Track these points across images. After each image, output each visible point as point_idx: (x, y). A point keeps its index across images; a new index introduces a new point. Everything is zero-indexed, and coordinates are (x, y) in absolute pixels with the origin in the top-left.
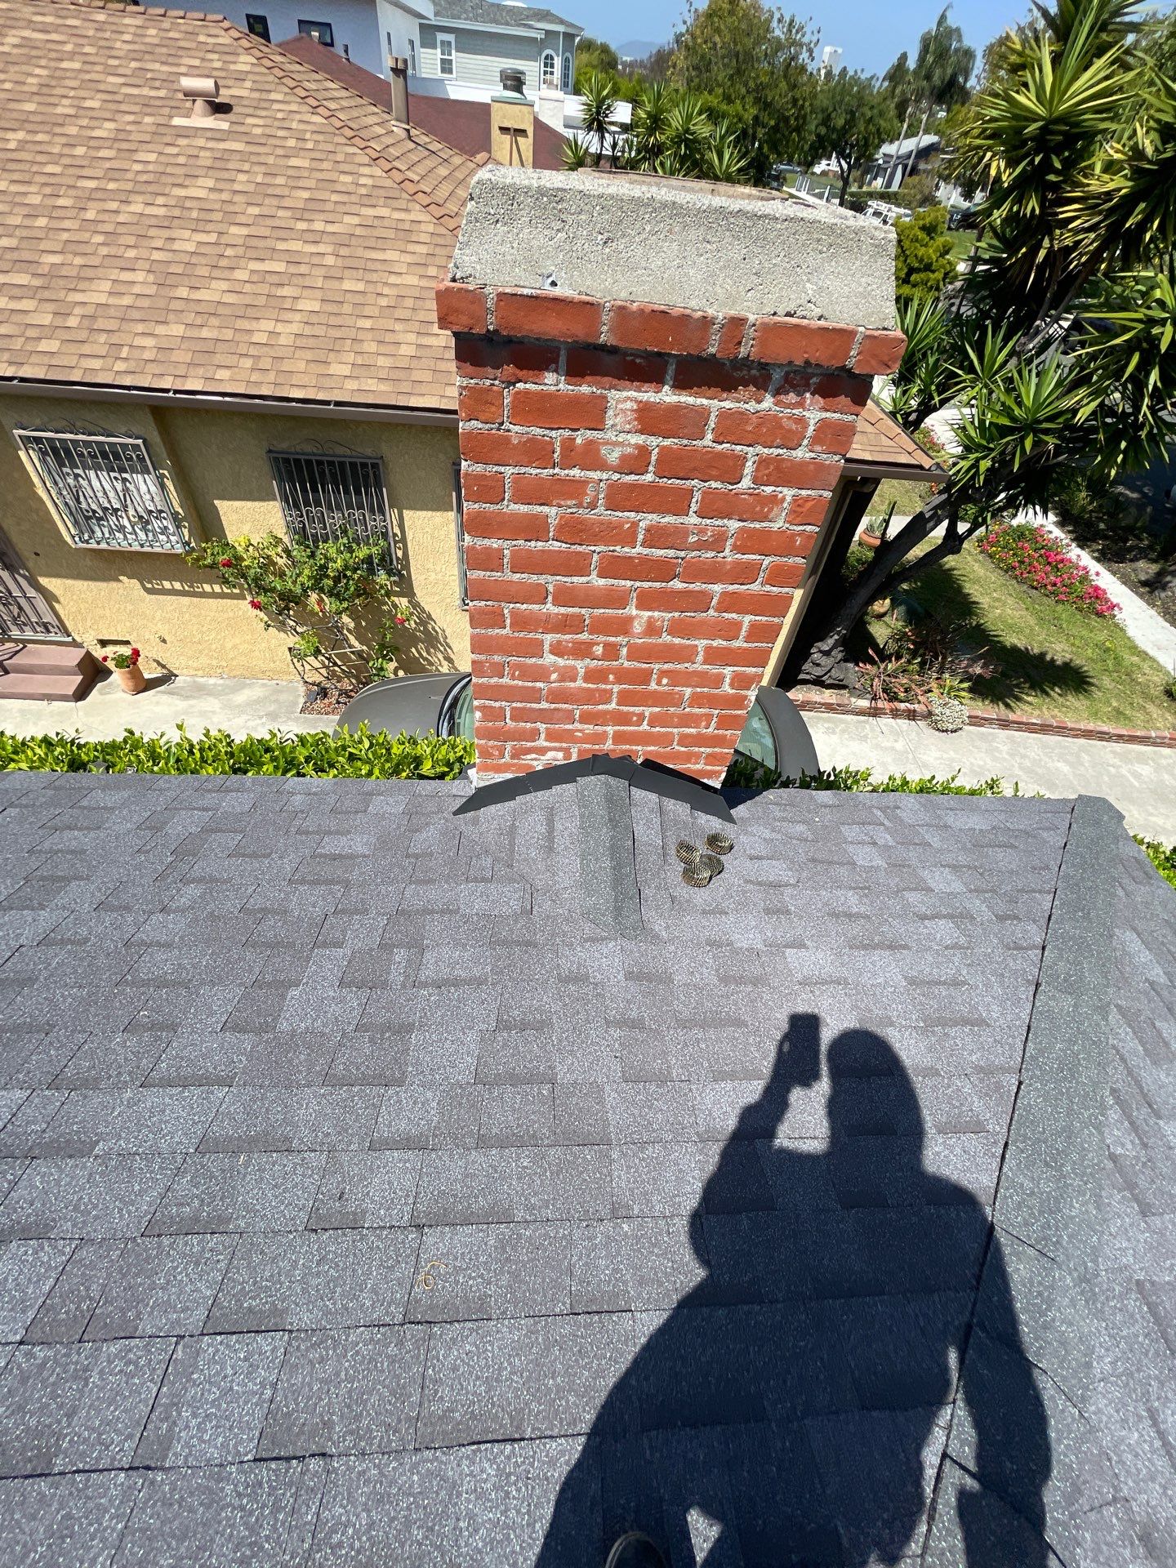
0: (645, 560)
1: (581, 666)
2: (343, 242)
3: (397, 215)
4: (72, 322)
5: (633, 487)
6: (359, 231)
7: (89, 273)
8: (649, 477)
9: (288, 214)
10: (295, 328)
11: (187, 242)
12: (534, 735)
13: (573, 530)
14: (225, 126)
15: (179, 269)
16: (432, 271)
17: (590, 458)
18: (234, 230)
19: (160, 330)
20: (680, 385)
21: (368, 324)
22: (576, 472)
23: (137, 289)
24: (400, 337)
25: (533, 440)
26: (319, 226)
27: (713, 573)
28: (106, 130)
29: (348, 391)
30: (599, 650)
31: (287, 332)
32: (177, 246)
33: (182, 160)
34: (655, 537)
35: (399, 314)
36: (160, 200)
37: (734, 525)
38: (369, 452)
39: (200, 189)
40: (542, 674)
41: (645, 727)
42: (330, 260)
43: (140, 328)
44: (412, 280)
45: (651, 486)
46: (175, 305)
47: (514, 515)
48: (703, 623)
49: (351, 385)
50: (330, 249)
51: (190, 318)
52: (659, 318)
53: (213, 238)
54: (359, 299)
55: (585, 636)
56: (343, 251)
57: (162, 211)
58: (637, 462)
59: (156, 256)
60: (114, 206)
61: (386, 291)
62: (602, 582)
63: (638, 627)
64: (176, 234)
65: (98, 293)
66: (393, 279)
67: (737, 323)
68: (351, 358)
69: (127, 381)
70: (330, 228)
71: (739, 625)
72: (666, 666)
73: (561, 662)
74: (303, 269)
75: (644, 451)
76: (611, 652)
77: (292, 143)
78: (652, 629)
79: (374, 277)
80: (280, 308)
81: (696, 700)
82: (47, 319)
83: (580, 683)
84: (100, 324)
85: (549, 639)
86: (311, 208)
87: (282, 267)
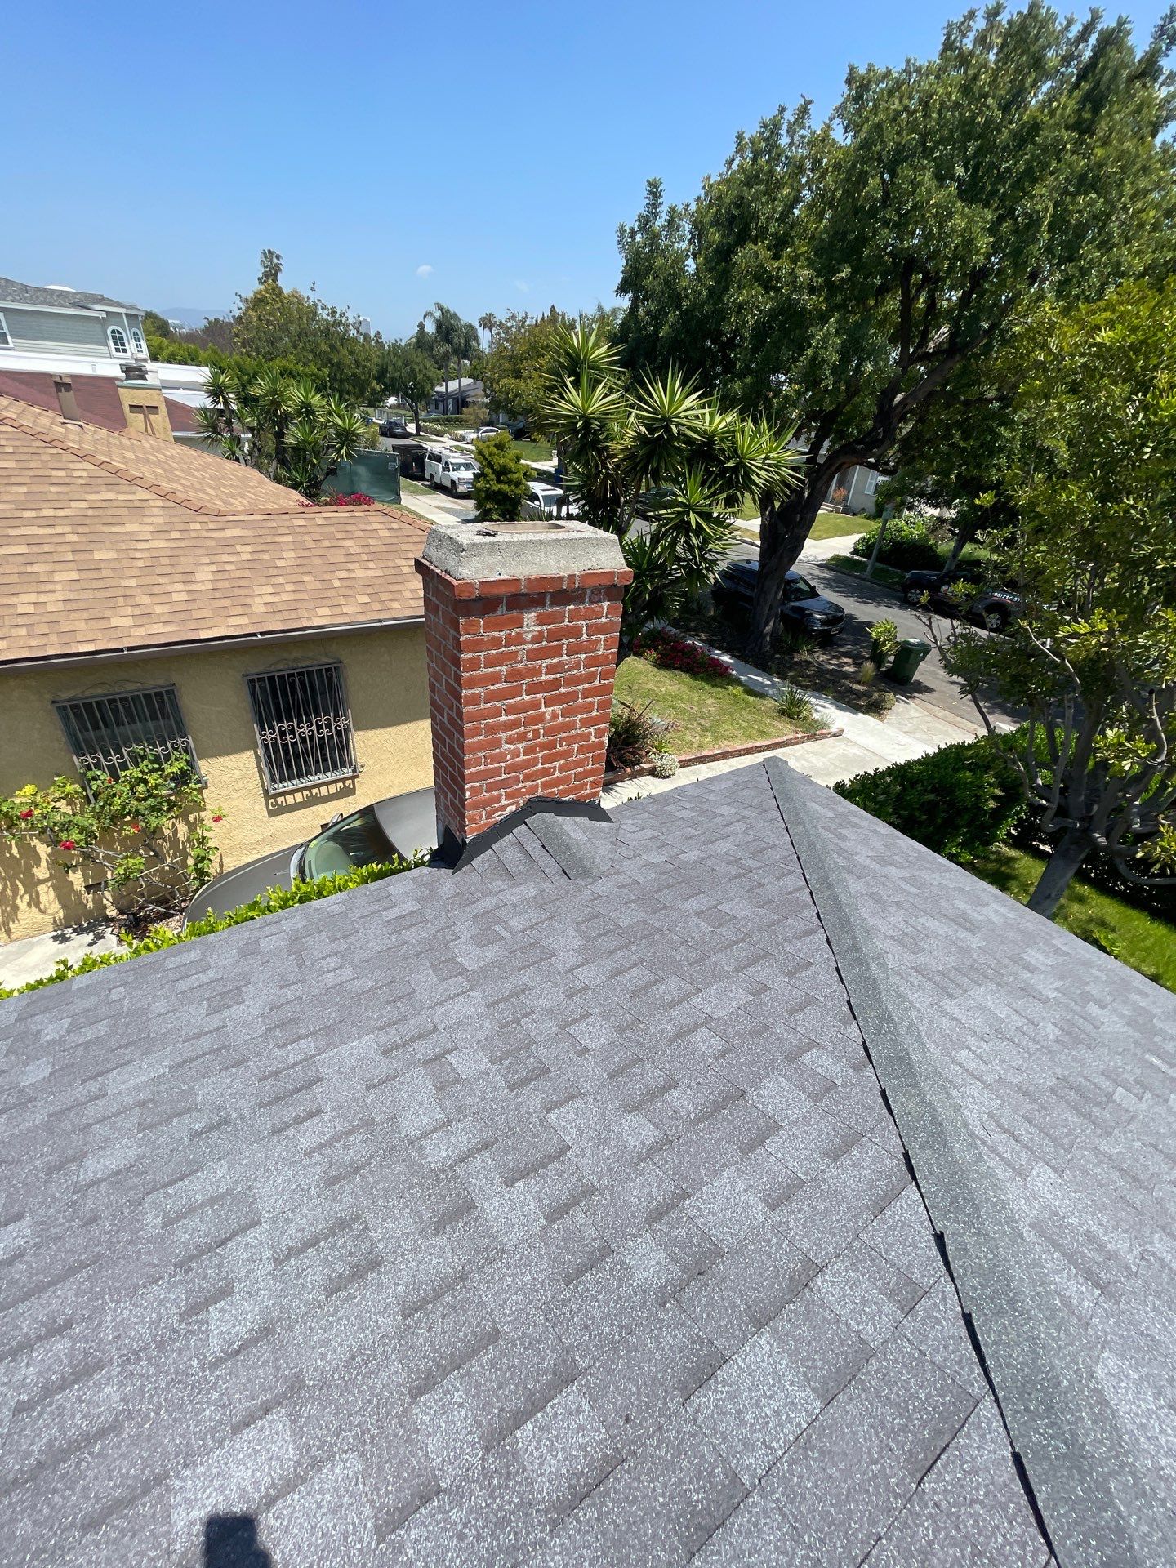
0: (547, 682)
1: (521, 746)
2: (77, 523)
3: (122, 497)
5: (538, 648)
6: (90, 513)
8: (545, 643)
9: (12, 506)
10: (60, 596)
12: (498, 799)
13: (514, 675)
17: (519, 640)
20: (552, 604)
21: (133, 582)
22: (513, 648)
24: (170, 588)
25: (493, 638)
26: (48, 512)
27: (578, 681)
29: (137, 637)
30: (530, 735)
31: (53, 601)
34: (551, 670)
35: (158, 570)
37: (583, 656)
38: (161, 682)
40: (501, 758)
41: (557, 775)
42: (73, 538)
44: (162, 544)
45: (545, 647)
47: (486, 674)
48: (577, 707)
49: (140, 632)
50: (67, 529)
52: (543, 580)
54: (116, 564)
55: (522, 729)
56: (80, 530)
58: (538, 638)
61: (138, 555)
62: (527, 698)
63: (548, 717)
66: (140, 546)
67: (572, 576)
68: (129, 611)
70: (61, 513)
71: (592, 704)
72: (564, 735)
73: (512, 747)
74: (47, 548)
75: (541, 632)
76: (536, 732)
78: (554, 716)
79: (123, 546)
80: (39, 583)
81: (580, 750)
83: (522, 757)
85: (504, 736)
86: (34, 499)
87: (23, 549)
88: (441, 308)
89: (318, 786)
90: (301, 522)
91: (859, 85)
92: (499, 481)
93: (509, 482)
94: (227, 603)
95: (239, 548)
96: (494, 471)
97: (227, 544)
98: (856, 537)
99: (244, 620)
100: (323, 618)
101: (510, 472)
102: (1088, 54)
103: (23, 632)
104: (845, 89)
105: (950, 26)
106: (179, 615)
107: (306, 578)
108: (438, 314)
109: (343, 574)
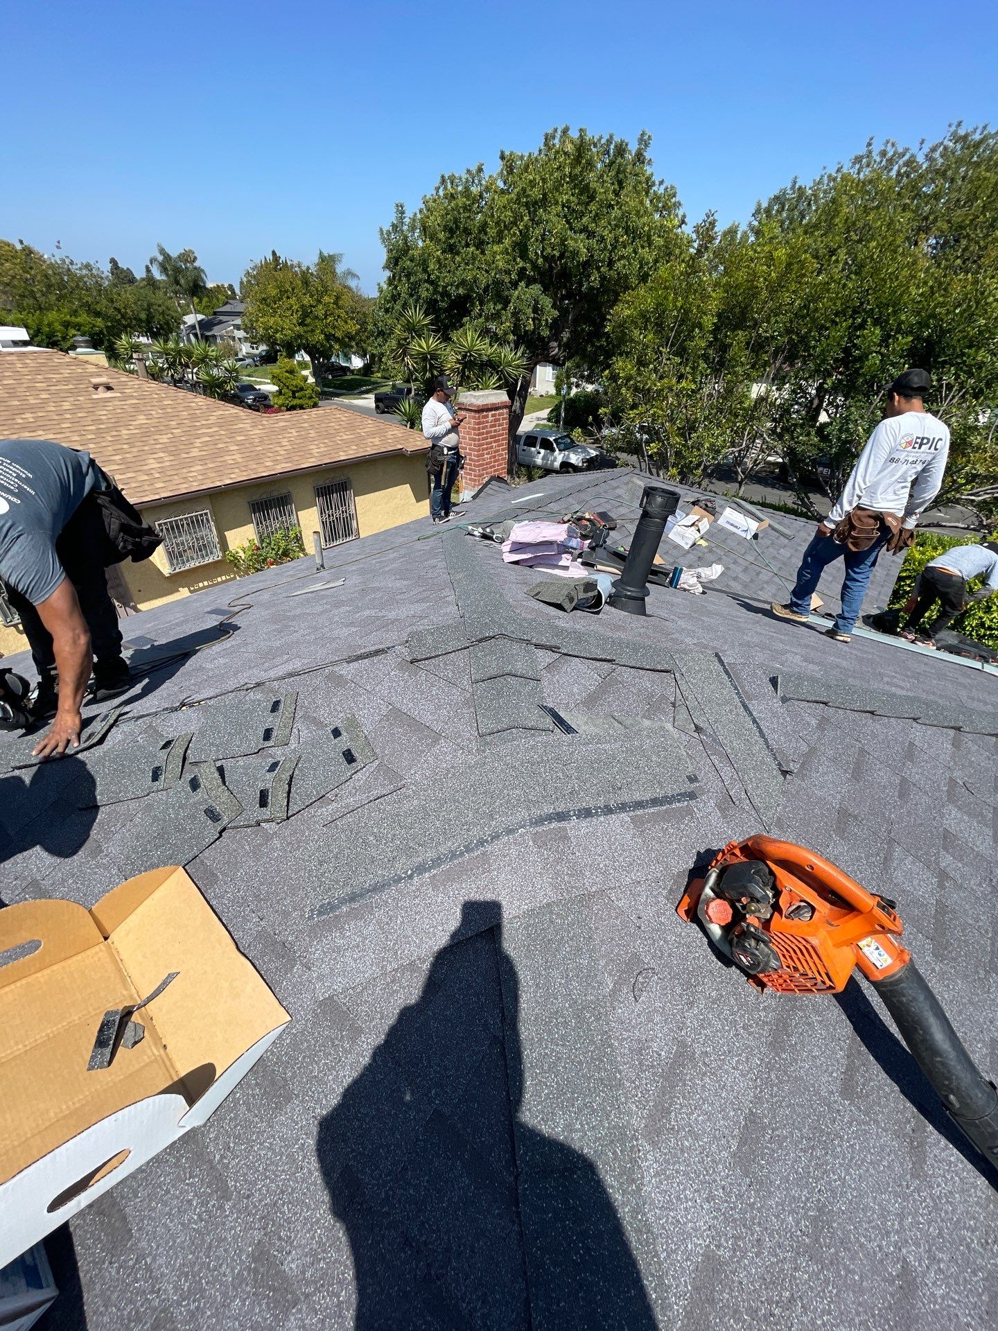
4: (157, 475)
7: (140, 458)
9: (187, 421)
10: (239, 456)
11: (164, 439)
13: (487, 433)
14: (119, 395)
15: (174, 449)
17: (487, 422)
18: (174, 431)
19: (192, 469)
21: (260, 448)
23: (166, 459)
24: (275, 449)
26: (204, 422)
27: (499, 435)
28: (66, 405)
29: (279, 469)
30: (491, 453)
32: (161, 441)
33: (119, 411)
34: (495, 431)
35: (266, 442)
36: (131, 428)
39: (141, 419)
40: (484, 460)
42: (223, 432)
43: (184, 470)
46: (187, 460)
49: (278, 467)
51: (199, 462)
53: (171, 436)
56: (223, 428)
57: (137, 431)
59: (158, 446)
60: (115, 433)
61: (254, 437)
64: (156, 437)
65: (152, 464)
66: (251, 433)
68: (268, 459)
69: (204, 487)
74: (217, 437)
77: (155, 396)
79: (244, 433)
80: (226, 451)
82: (146, 477)
84: (169, 473)
88: (161, 252)
92: (295, 397)
94: (301, 453)
95: (290, 430)
96: (290, 391)
97: (283, 429)
99: (313, 460)
100: (343, 456)
101: (302, 389)
102: (612, 153)
103: (237, 470)
107: (326, 441)
108: (161, 259)
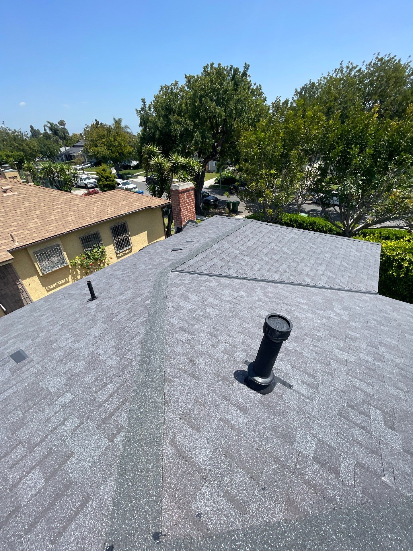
0: (188, 202)
3: (68, 197)
4: (34, 230)
6: (65, 201)
7: (26, 223)
11: (38, 212)
12: (185, 220)
15: (42, 217)
16: (84, 202)
18: (43, 208)
20: (188, 192)
22: (184, 198)
23: (39, 222)
25: (182, 197)
26: (57, 202)
29: (92, 221)
33: (16, 201)
35: (86, 209)
36: (22, 208)
37: (191, 198)
38: (96, 231)
41: (191, 216)
45: (187, 198)
47: (182, 202)
50: (64, 205)
51: (54, 222)
52: (186, 189)
53: (41, 210)
54: (78, 210)
57: (25, 210)
61: (80, 207)
62: (186, 205)
64: (34, 212)
65: (32, 225)
66: (79, 205)
67: (189, 188)
69: (57, 234)
70: (60, 202)
72: (191, 210)
73: (186, 212)
74: (63, 209)
75: (187, 196)
76: (188, 210)
77: (34, 192)
79: (76, 206)
80: (69, 215)
81: (193, 212)
82: (29, 232)
84: (40, 229)
85: (185, 210)
86: (52, 201)
87: (59, 210)
88: (49, 123)
89: (125, 251)
90: (105, 195)
91: (189, 79)
92: (106, 181)
93: (110, 181)
94: (103, 213)
95: (98, 203)
96: (104, 178)
97: (95, 202)
98: (214, 179)
99: (109, 215)
100: (122, 212)
101: (110, 177)
102: (233, 73)
103: (73, 224)
104: (185, 79)
105: (204, 67)
106: (97, 216)
107: (115, 206)
108: (49, 125)
109: (120, 204)
